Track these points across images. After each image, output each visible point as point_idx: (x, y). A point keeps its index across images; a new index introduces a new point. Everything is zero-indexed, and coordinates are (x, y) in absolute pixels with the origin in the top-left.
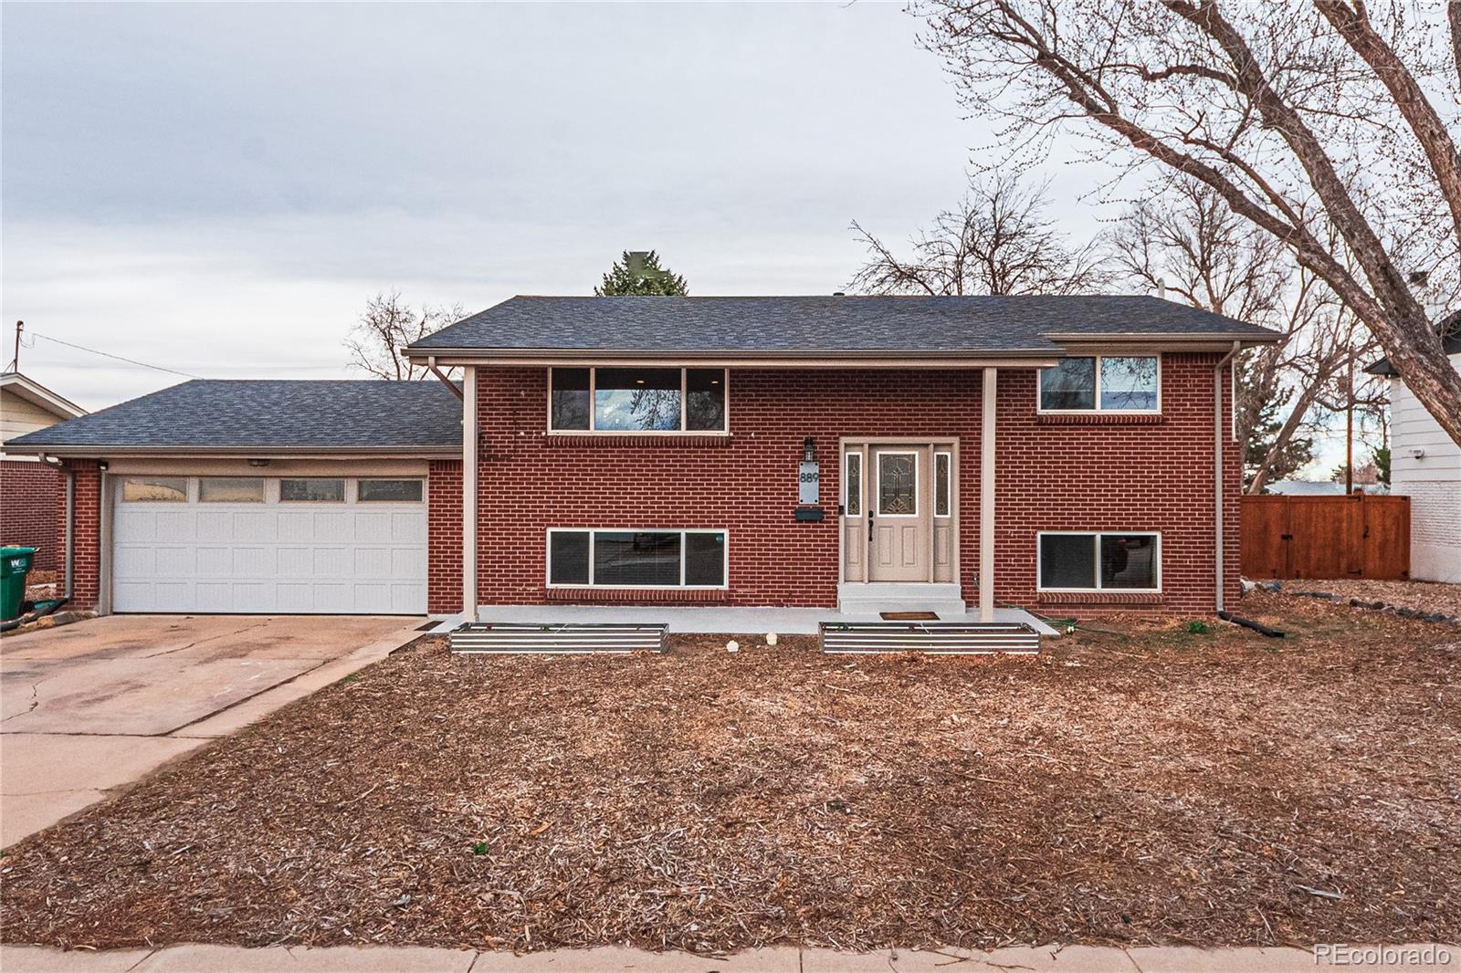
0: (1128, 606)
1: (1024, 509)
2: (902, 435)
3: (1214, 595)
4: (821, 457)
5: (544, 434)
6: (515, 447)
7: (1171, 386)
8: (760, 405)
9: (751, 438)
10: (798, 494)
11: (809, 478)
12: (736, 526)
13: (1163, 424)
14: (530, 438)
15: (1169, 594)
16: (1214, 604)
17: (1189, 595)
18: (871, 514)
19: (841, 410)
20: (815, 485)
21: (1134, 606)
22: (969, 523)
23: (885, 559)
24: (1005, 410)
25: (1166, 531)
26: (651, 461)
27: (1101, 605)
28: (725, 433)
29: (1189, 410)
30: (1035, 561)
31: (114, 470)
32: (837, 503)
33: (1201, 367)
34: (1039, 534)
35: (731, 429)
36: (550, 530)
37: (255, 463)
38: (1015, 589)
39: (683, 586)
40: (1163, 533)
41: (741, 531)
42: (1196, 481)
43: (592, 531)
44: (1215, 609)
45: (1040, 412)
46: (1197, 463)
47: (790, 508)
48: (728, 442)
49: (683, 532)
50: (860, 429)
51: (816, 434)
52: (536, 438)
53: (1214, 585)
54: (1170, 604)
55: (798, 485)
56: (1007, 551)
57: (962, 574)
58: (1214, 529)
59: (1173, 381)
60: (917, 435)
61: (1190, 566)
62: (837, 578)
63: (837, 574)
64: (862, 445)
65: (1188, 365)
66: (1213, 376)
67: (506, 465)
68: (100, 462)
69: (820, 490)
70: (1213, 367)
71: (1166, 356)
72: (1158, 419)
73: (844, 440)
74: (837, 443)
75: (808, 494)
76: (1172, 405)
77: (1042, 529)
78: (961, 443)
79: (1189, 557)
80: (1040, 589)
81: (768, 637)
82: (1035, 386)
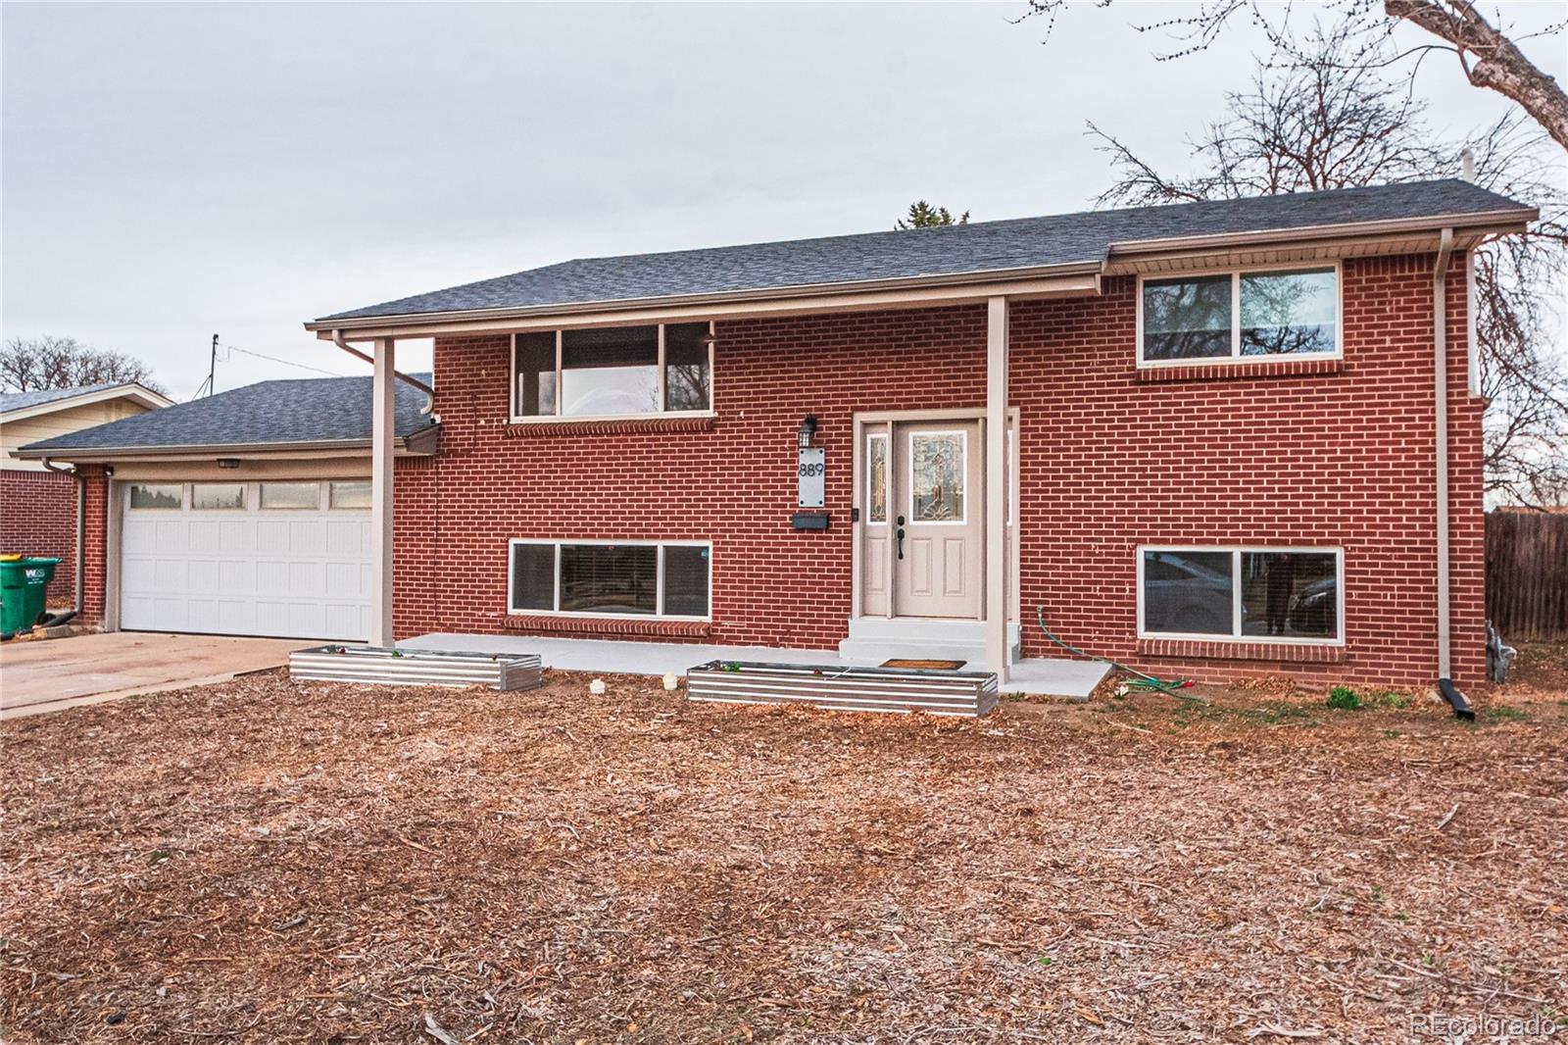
0: (1285, 664)
1: (1116, 512)
2: (937, 406)
3: (1436, 652)
4: (828, 441)
5: (505, 422)
6: (475, 439)
7: (1358, 312)
8: (751, 373)
9: (740, 418)
10: (797, 493)
11: (810, 470)
12: (720, 536)
13: (1343, 374)
14: (491, 427)
15: (1354, 648)
16: (1436, 667)
17: (1392, 650)
18: (901, 521)
19: (855, 375)
20: (820, 479)
21: (1295, 665)
22: (1033, 532)
23: (921, 585)
24: (1088, 364)
25: (1349, 546)
26: (622, 453)
27: (1236, 661)
28: (710, 413)
29: (1390, 349)
30: (1133, 590)
31: (120, 475)
32: (851, 505)
33: (1411, 278)
34: (1141, 550)
35: (716, 407)
36: (512, 542)
37: (222, 464)
38: (1101, 632)
39: (659, 616)
40: (1346, 549)
41: (727, 543)
42: (1403, 465)
43: (558, 543)
44: (1436, 675)
45: (1142, 364)
46: (1403, 435)
47: (788, 512)
48: (712, 425)
49: (660, 545)
50: (880, 401)
51: (822, 409)
52: (497, 427)
53: (1436, 636)
54: (1359, 664)
55: (797, 481)
56: (1089, 576)
57: (1022, 608)
58: (1435, 542)
59: (1361, 304)
60: (957, 405)
61: (1392, 604)
62: (850, 610)
63: (850, 603)
64: (885, 424)
65: (1388, 276)
66: (1431, 292)
67: (465, 462)
68: (108, 467)
69: (826, 486)
70: (1431, 276)
71: (1349, 264)
72: (1339, 365)
73: (860, 417)
74: (851, 422)
75: (811, 492)
76: (1358, 343)
77: (1144, 542)
78: (1022, 416)
79: (1392, 589)
80: (1142, 633)
81: (665, 680)
82: (1133, 326)
